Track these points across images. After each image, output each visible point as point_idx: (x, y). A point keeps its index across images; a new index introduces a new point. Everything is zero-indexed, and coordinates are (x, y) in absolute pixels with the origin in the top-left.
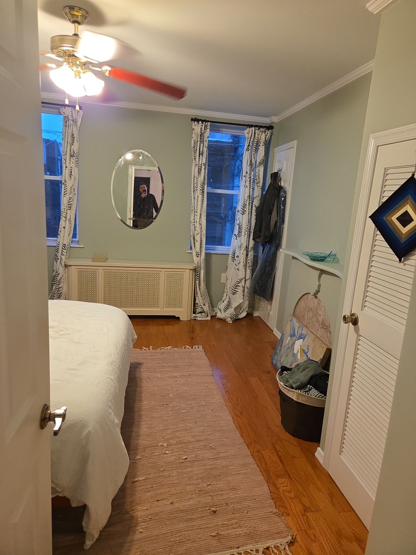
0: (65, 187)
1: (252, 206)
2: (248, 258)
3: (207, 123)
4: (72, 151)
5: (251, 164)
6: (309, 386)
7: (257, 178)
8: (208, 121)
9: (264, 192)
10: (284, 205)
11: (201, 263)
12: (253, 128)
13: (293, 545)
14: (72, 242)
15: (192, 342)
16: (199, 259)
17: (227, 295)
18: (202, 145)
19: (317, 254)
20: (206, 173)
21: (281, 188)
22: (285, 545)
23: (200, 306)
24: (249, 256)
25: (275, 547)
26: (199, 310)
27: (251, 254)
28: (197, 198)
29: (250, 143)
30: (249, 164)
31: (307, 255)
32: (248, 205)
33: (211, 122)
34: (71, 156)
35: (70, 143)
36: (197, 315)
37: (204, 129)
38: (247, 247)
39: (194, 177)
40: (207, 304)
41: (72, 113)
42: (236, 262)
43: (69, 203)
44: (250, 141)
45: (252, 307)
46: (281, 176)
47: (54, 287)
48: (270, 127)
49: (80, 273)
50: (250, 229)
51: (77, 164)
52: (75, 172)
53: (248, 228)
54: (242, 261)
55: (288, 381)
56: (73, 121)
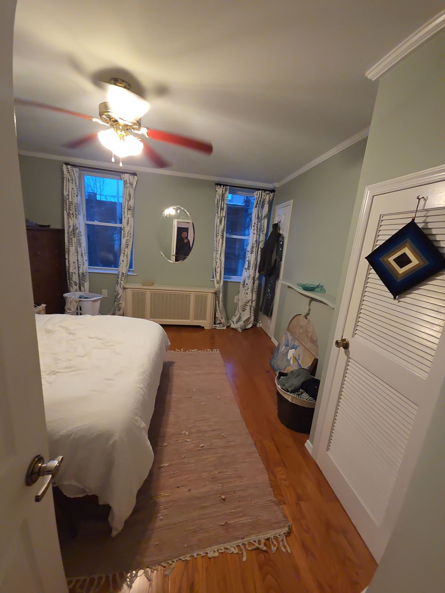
0: (124, 232)
1: (258, 248)
2: (255, 285)
3: (227, 187)
4: (129, 206)
5: (258, 218)
6: (301, 390)
7: (262, 227)
8: (227, 186)
9: (267, 238)
10: (282, 248)
11: (220, 288)
12: (261, 191)
13: (289, 536)
14: (129, 271)
15: (212, 346)
16: (219, 285)
17: (238, 312)
18: (223, 203)
19: (308, 285)
20: (226, 223)
21: (280, 235)
22: (283, 537)
23: (219, 319)
24: (255, 284)
25: (274, 537)
26: (218, 322)
27: (257, 282)
28: (218, 241)
29: (258, 202)
30: (256, 217)
31: (301, 286)
32: (255, 247)
33: (230, 186)
34: (129, 209)
35: (127, 200)
36: (216, 326)
37: (225, 191)
38: (254, 278)
39: (217, 226)
40: (224, 318)
41: (129, 178)
42: (246, 288)
43: (127, 243)
44: (258, 200)
45: (256, 320)
46: (280, 226)
47: (116, 303)
48: (273, 191)
49: (134, 293)
50: (256, 265)
51: (133, 215)
52: (131, 221)
53: (255, 263)
54: (250, 287)
55: (284, 385)
56: (130, 184)
